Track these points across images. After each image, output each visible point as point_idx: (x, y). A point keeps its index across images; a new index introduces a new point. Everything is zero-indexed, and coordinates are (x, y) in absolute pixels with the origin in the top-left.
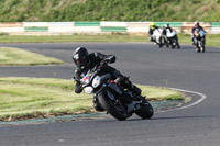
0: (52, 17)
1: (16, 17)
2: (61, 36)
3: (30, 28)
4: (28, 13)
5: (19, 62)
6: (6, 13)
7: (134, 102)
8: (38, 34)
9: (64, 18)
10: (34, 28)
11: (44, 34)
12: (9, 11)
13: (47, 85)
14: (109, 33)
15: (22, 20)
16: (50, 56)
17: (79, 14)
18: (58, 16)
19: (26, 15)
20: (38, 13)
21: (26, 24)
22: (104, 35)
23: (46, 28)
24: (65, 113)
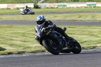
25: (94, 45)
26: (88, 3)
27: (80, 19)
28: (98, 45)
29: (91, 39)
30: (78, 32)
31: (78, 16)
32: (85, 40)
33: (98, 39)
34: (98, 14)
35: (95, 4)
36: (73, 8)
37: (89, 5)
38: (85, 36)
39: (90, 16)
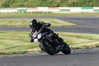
0: (72, 5)
1: (56, 5)
2: (76, 14)
3: (62, 10)
4: (61, 3)
5: (57, 25)
6: (51, 3)
7: (60, 46)
8: (66, 12)
9: (77, 5)
10: (64, 10)
11: (68, 12)
12: (52, 2)
13: (70, 36)
14: (97, 12)
15: (58, 6)
16: (71, 22)
17: (84, 4)
18: (74, 5)
19: (60, 4)
20: (66, 3)
21: (60, 8)
22: (95, 13)
23: (69, 10)
28: (29, 50)
29: (22, 44)
35: (26, 10)
36: (4, 13)
37: (20, 11)
39: (21, 22)
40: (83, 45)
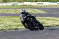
0: (44, 1)
1: (35, 1)
2: (47, 6)
3: (38, 4)
9: (47, 1)
10: (39, 3)
13: (43, 19)
21: (37, 2)
23: (43, 4)
24: (48, 26)
25: (17, 28)
26: (13, 3)
27: (8, 12)
28: (19, 27)
29: (15, 24)
30: (7, 20)
31: (7, 11)
32: (11, 24)
33: (19, 24)
34: (18, 9)
35: (17, 4)
36: (4, 6)
37: (13, 4)
38: (11, 22)
39: (14, 11)
40: (51, 24)
